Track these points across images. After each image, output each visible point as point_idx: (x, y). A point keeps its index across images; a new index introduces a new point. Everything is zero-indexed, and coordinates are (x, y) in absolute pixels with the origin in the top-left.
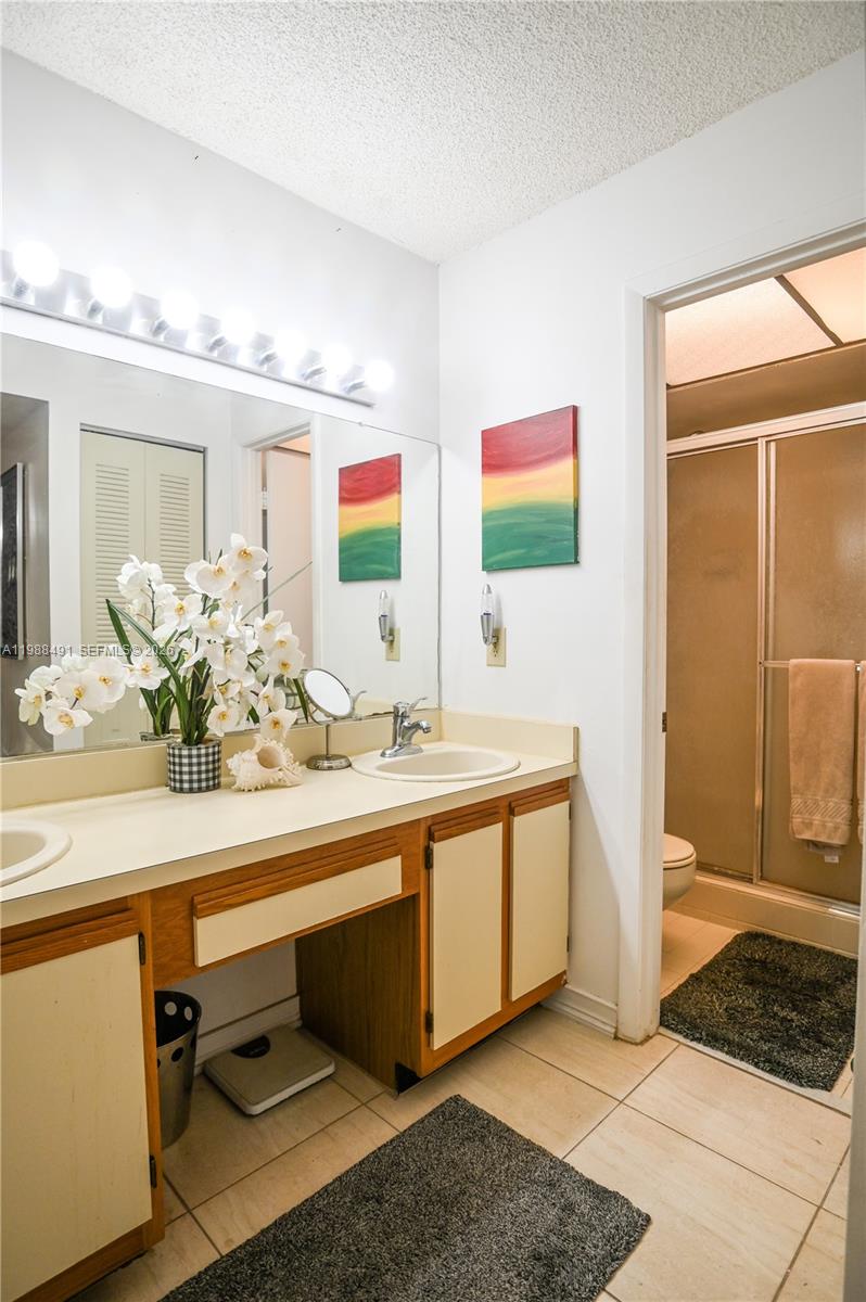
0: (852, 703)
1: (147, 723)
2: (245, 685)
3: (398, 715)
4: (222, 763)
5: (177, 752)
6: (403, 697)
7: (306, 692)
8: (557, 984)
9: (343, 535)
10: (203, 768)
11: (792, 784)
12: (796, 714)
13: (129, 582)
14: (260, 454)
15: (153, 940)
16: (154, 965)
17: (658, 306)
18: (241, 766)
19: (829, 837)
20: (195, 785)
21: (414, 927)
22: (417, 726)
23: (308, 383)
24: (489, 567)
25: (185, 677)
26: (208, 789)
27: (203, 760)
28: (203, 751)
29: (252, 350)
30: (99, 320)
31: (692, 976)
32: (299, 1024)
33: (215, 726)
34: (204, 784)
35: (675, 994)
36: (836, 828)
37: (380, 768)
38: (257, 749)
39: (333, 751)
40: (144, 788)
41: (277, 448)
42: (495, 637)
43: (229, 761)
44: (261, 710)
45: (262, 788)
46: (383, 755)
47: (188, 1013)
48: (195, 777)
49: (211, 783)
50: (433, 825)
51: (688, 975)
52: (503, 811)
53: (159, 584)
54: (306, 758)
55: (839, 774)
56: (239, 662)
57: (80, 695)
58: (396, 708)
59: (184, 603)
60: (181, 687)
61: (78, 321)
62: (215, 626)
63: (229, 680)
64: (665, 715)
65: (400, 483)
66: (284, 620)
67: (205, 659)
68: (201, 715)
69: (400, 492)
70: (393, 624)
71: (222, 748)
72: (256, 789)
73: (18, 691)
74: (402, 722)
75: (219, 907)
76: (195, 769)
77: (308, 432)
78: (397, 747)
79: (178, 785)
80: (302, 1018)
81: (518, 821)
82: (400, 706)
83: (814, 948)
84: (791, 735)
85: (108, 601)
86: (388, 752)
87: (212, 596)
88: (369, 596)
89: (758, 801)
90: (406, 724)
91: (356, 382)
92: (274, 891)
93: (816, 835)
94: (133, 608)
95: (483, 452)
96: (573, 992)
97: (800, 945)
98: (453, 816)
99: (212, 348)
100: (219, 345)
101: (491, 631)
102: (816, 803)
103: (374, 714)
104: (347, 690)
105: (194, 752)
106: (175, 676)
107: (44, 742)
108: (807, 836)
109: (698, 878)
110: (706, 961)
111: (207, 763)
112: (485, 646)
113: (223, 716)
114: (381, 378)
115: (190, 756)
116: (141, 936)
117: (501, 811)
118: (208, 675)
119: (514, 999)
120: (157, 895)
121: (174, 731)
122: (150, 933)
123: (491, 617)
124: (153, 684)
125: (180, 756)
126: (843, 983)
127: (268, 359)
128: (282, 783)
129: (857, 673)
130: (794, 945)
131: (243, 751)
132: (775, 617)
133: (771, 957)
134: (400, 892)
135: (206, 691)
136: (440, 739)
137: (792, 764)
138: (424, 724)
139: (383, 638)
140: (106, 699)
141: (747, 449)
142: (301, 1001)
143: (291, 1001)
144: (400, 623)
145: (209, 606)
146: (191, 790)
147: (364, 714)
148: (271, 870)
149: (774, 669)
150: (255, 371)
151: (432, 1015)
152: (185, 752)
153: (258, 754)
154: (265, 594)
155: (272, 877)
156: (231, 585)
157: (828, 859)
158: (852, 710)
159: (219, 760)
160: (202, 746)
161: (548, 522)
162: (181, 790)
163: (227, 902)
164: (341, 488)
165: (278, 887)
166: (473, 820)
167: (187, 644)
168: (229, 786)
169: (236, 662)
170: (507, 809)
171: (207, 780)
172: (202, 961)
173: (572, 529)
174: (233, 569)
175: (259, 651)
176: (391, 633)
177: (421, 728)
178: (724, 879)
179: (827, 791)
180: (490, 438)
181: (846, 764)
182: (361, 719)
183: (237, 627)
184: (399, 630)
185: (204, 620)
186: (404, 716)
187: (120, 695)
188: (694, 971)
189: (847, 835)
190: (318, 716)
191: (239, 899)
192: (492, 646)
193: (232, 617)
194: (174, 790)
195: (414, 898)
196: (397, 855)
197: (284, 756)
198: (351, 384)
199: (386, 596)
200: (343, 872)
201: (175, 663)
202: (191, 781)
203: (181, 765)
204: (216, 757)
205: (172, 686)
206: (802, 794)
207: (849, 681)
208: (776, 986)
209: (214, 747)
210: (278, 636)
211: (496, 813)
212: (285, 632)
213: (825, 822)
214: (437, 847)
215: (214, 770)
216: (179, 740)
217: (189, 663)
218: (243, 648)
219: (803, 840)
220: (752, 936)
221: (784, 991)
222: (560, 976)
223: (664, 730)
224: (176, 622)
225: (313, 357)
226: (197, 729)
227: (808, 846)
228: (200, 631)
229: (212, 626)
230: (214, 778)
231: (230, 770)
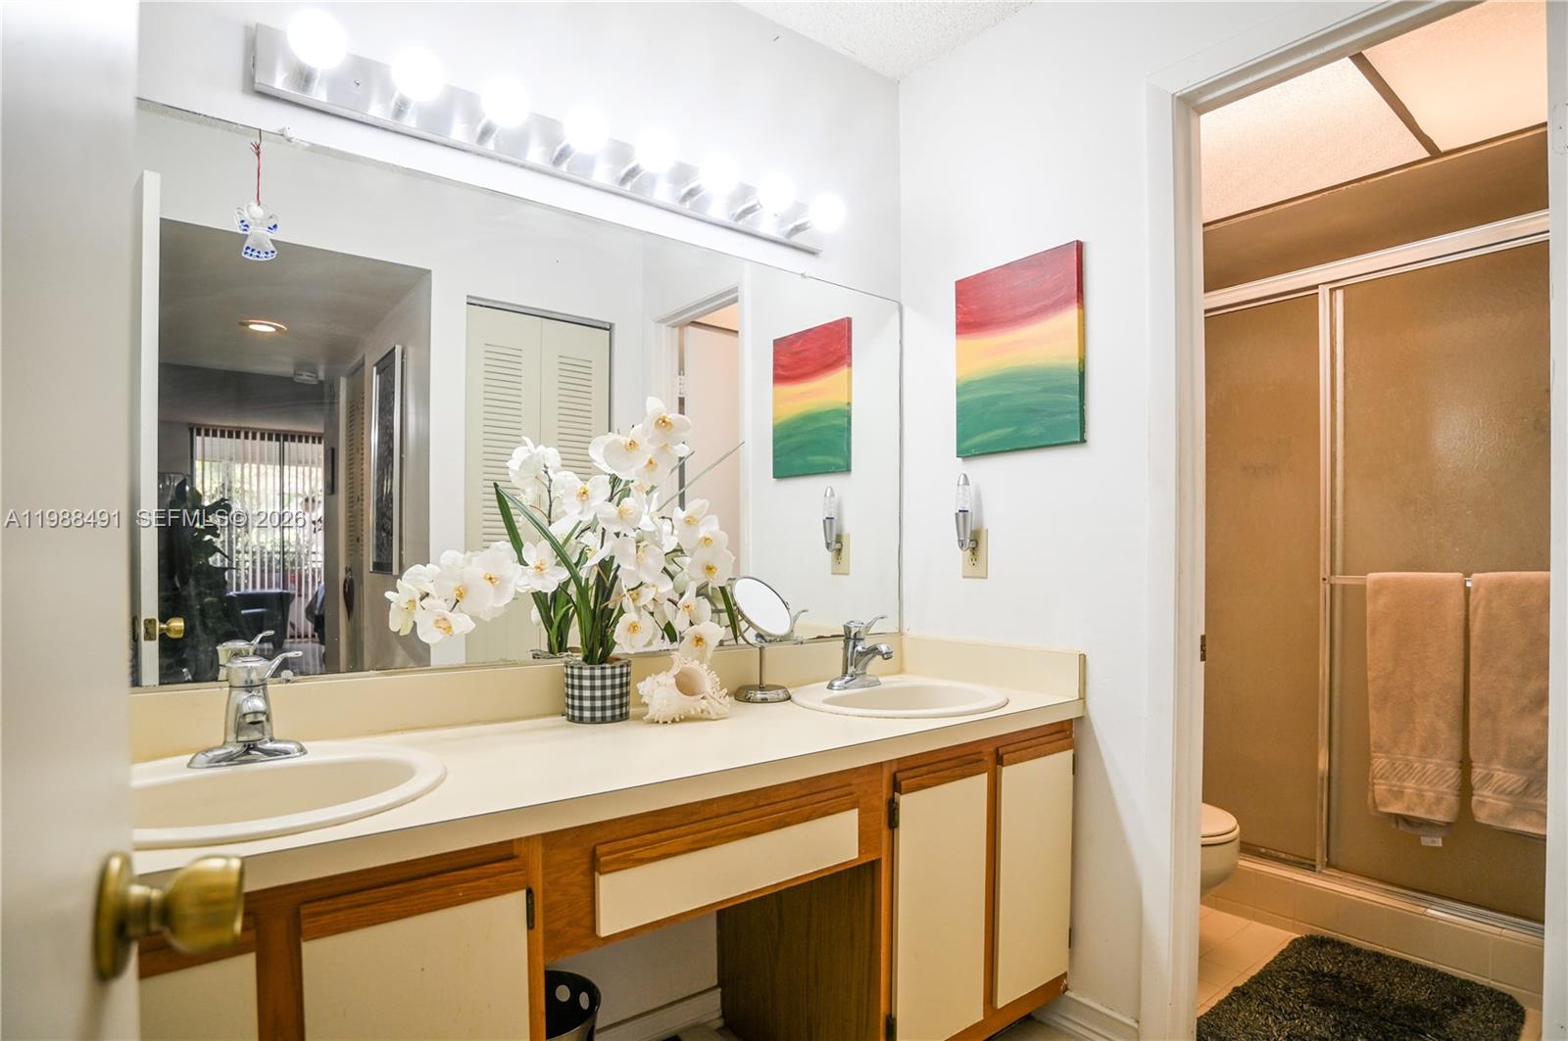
0: (1460, 631)
1: (541, 639)
2: (662, 590)
3: (850, 637)
4: (631, 688)
5: (576, 672)
6: (858, 615)
7: (735, 605)
8: (1055, 989)
9: (778, 421)
10: (608, 692)
11: (1372, 738)
12: (1378, 648)
13: (520, 468)
14: (676, 330)
15: (544, 899)
16: (545, 932)
17: (1191, 105)
18: (655, 691)
19: (1429, 811)
20: (598, 714)
21: (873, 904)
22: (874, 651)
23: (740, 224)
24: (965, 453)
25: (587, 579)
26: (613, 719)
27: (608, 682)
28: (608, 672)
29: (670, 185)
30: (490, 146)
31: (1236, 989)
32: (719, 1023)
33: (624, 641)
34: (609, 713)
35: (1213, 1012)
36: (1439, 800)
37: (827, 701)
38: (675, 670)
39: (767, 681)
40: (538, 716)
41: (695, 324)
42: (973, 542)
43: (640, 685)
44: (680, 624)
45: (681, 721)
46: (830, 686)
47: (584, 1000)
48: (598, 703)
49: (617, 712)
50: (899, 771)
51: (1229, 990)
52: (989, 760)
53: (555, 472)
54: (735, 688)
55: (1441, 725)
56: (655, 561)
57: (461, 595)
58: (847, 629)
59: (588, 486)
60: (583, 591)
61: (466, 147)
62: (624, 516)
63: (641, 584)
64: (1203, 638)
65: (850, 353)
66: (709, 512)
67: (612, 558)
68: (607, 626)
69: (850, 365)
70: (840, 528)
71: (633, 669)
72: (674, 721)
73: (389, 595)
74: (855, 646)
75: (628, 861)
76: (598, 693)
77: (735, 300)
78: (848, 678)
79: (577, 713)
80: (723, 1016)
81: (1008, 773)
82: (852, 625)
83: (1407, 962)
84: (1371, 674)
85: (496, 485)
86: (837, 683)
87: (623, 477)
88: (811, 493)
89: (1323, 764)
90: (859, 648)
91: (798, 223)
92: (695, 846)
93: (1409, 808)
94: (527, 495)
95: (957, 307)
96: (1078, 1002)
97: (1388, 958)
98: (925, 761)
99: (624, 180)
100: (633, 177)
101: (969, 533)
102: (1409, 765)
103: (818, 637)
104: (786, 604)
105: (598, 672)
106: (575, 577)
107: (417, 653)
108: (1396, 808)
109: (1241, 862)
110: (1254, 972)
111: (613, 687)
112: (961, 552)
113: (633, 628)
114: (829, 215)
115: (592, 678)
116: (530, 893)
117: (986, 758)
118: (615, 577)
119: (1000, 1005)
120: (550, 839)
121: (574, 650)
122: (540, 889)
123: (969, 515)
124: (549, 586)
125: (581, 677)
126: (1455, 1012)
127: (691, 193)
128: (705, 715)
129: (1467, 591)
130: (1379, 957)
131: (657, 674)
132: (1345, 519)
133: (1345, 970)
134: (857, 856)
135: (613, 597)
136: (901, 671)
137: (1372, 713)
138: (883, 648)
139: (828, 545)
140: (491, 603)
141: (1306, 299)
142: (722, 993)
143: (712, 993)
144: (850, 527)
145: (618, 489)
146: (593, 720)
147: (806, 637)
148: (695, 818)
149: (1344, 586)
150: (674, 208)
151: (895, 1019)
152: (586, 672)
153: (675, 676)
154: (682, 484)
155: (695, 827)
156: (647, 462)
157: (1426, 841)
158: (1460, 642)
159: (627, 684)
160: (607, 665)
161: (1045, 390)
162: (581, 720)
163: (637, 856)
164: (776, 366)
165: (704, 840)
166: (949, 769)
167: (590, 539)
168: (639, 718)
169: (650, 561)
170: (994, 756)
171: (613, 707)
172: (605, 930)
173: (1076, 398)
174: (649, 441)
175: (678, 550)
176: (839, 539)
177: (880, 653)
178: (1274, 864)
179: (1423, 749)
180: (966, 290)
181: (1452, 712)
182: (802, 643)
183: (652, 519)
184: (849, 535)
185: (611, 508)
186: (857, 639)
187: (508, 599)
188: (1240, 984)
189: (1456, 808)
190: (751, 635)
191: (654, 853)
192: (969, 552)
193: (646, 507)
194: (572, 719)
195: (874, 865)
196: (854, 808)
197: (708, 681)
198: (792, 226)
199: (832, 495)
200: (784, 826)
201: (577, 564)
202: (593, 709)
203: (581, 688)
204: (624, 679)
205: (572, 589)
206: (1388, 752)
207: (1455, 601)
208: (1356, 1010)
209: (622, 666)
210: (702, 533)
211: (978, 761)
212: (710, 527)
213: (1422, 790)
214: (905, 801)
215: (621, 696)
216: (580, 659)
217: (593, 560)
218: (659, 545)
219: (1390, 814)
220: (1317, 943)
221: (1369, 1016)
222: (1058, 981)
223: (1203, 658)
224: (577, 511)
225: (746, 191)
226: (601, 645)
227: (1397, 822)
228: (606, 520)
229: (621, 514)
230: (621, 706)
231: (642, 696)
